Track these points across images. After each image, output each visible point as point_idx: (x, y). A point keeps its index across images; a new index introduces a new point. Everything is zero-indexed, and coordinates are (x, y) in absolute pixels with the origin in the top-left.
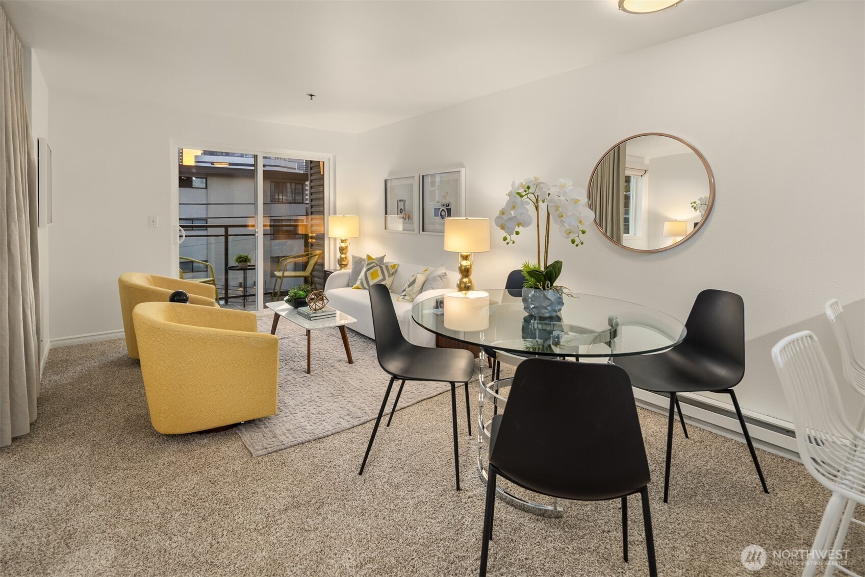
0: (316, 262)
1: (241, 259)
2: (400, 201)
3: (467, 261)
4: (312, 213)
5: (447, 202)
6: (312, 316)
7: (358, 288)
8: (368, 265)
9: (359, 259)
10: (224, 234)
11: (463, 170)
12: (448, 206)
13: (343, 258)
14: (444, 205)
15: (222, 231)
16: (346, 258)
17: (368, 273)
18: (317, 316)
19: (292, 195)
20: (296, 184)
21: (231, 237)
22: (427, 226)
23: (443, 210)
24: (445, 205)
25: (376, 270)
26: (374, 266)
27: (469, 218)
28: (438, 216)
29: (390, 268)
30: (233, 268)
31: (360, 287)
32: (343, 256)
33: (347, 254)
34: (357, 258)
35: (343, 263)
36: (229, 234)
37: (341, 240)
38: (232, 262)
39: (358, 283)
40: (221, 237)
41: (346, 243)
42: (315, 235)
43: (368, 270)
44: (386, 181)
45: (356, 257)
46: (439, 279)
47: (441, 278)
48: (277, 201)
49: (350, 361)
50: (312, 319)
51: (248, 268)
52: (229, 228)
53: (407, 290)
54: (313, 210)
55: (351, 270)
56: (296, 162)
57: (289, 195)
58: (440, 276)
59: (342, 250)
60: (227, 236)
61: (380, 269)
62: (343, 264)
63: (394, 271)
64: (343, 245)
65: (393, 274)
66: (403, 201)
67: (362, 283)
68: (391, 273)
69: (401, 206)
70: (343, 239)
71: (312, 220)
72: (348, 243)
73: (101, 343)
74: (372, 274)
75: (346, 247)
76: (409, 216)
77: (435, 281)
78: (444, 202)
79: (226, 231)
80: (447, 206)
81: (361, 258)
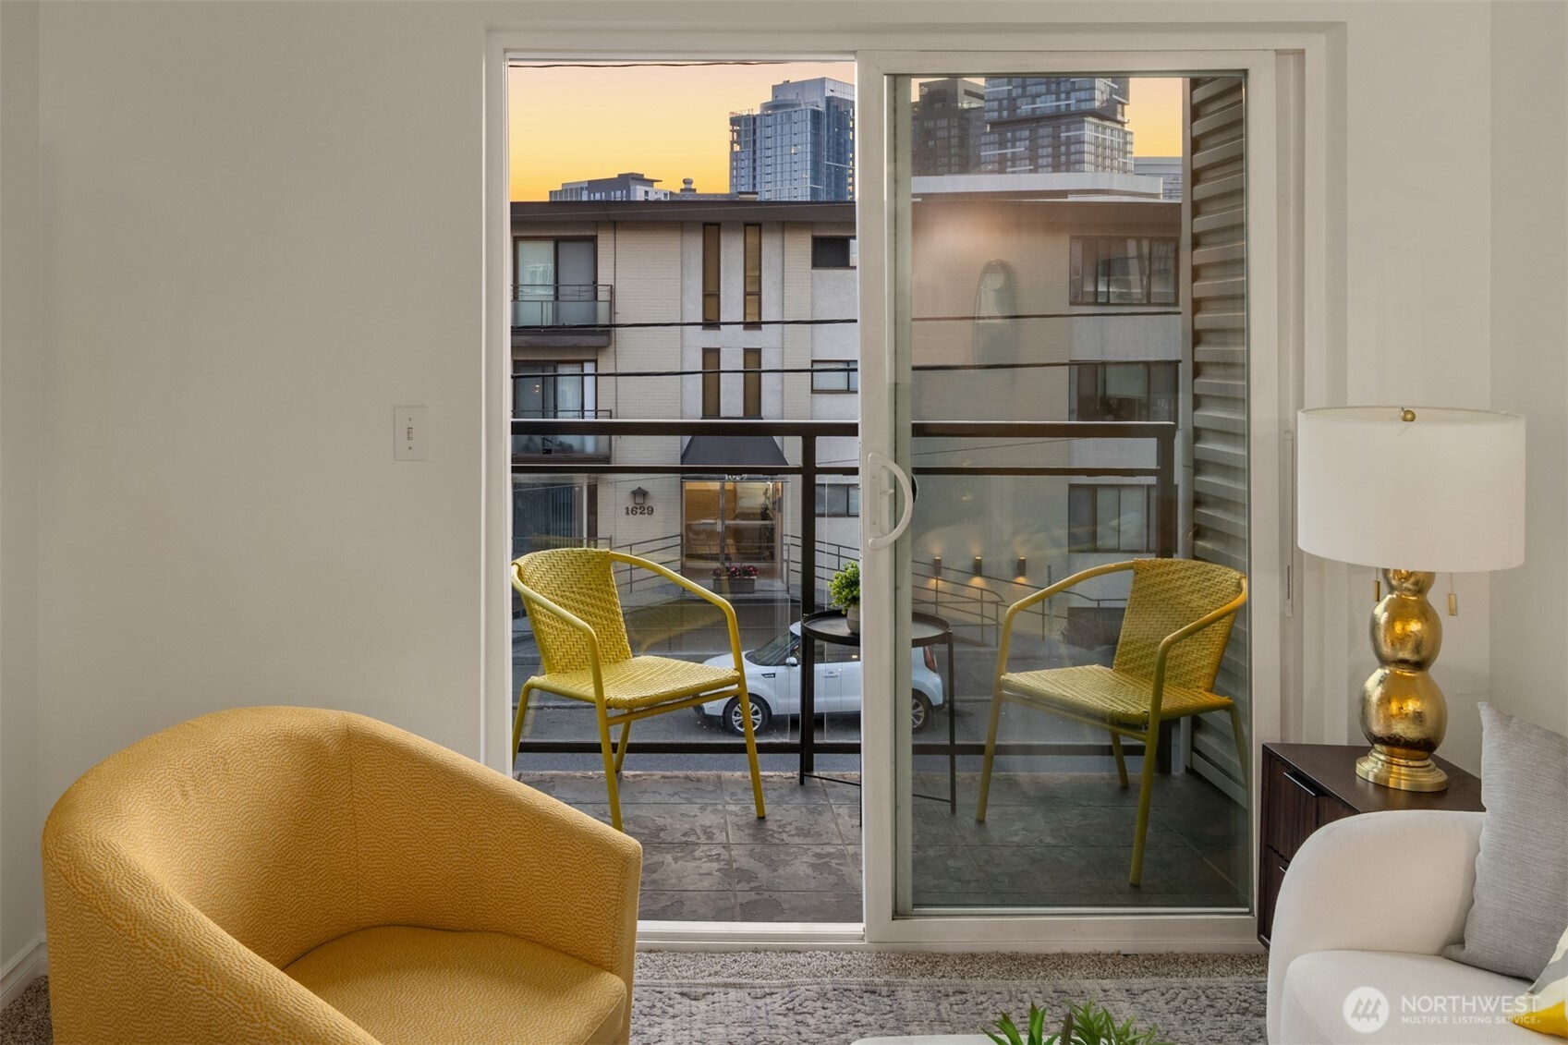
19: (1141, 280)
20: (1152, 240)
48: (1091, 299)
56: (1159, 175)
57: (1134, 277)
60: (809, 471)
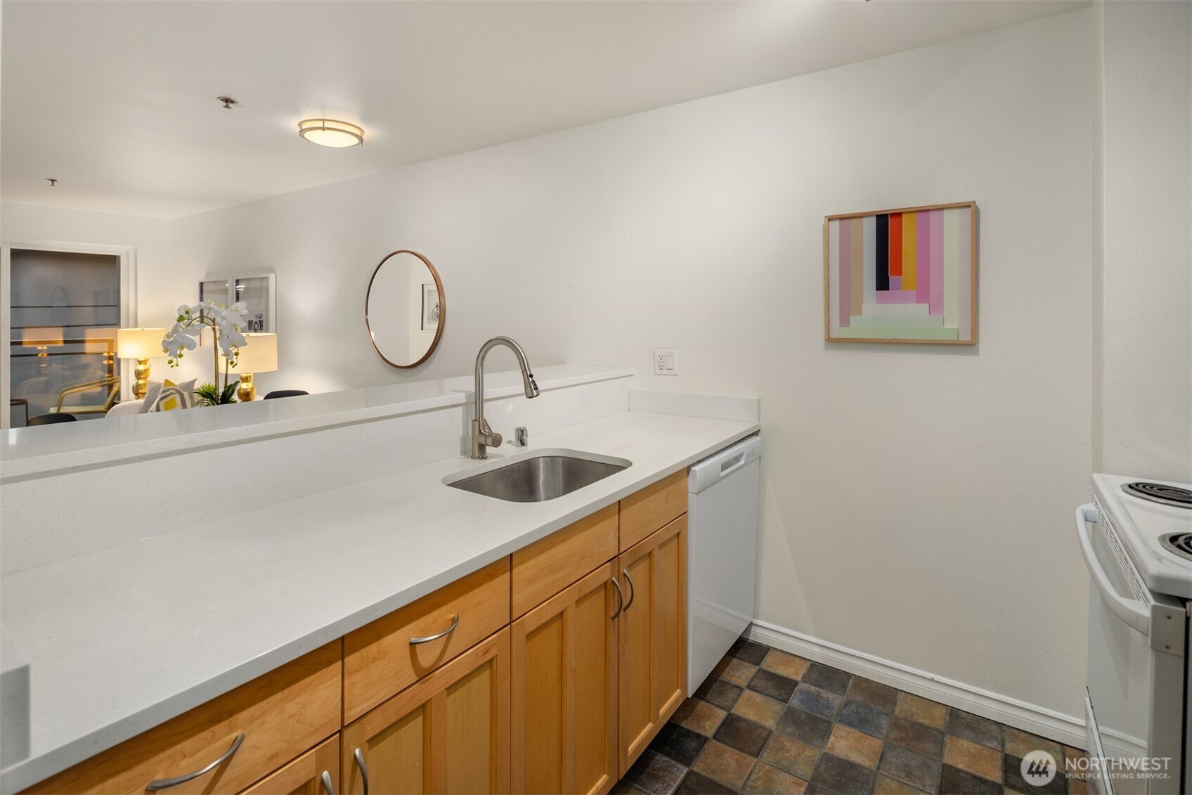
3: (248, 383)
5: (260, 313)
8: (163, 392)
9: (157, 385)
11: (272, 277)
12: (260, 318)
13: (139, 385)
16: (142, 385)
23: (256, 323)
25: (174, 399)
26: (172, 393)
32: (141, 382)
33: (147, 379)
34: (154, 385)
35: (140, 391)
37: (138, 361)
41: (146, 364)
43: (161, 399)
44: (202, 284)
45: (154, 383)
59: (138, 374)
62: (141, 394)
64: (141, 367)
68: (196, 401)
70: (141, 359)
72: (148, 364)
74: (166, 404)
75: (146, 370)
78: (257, 313)
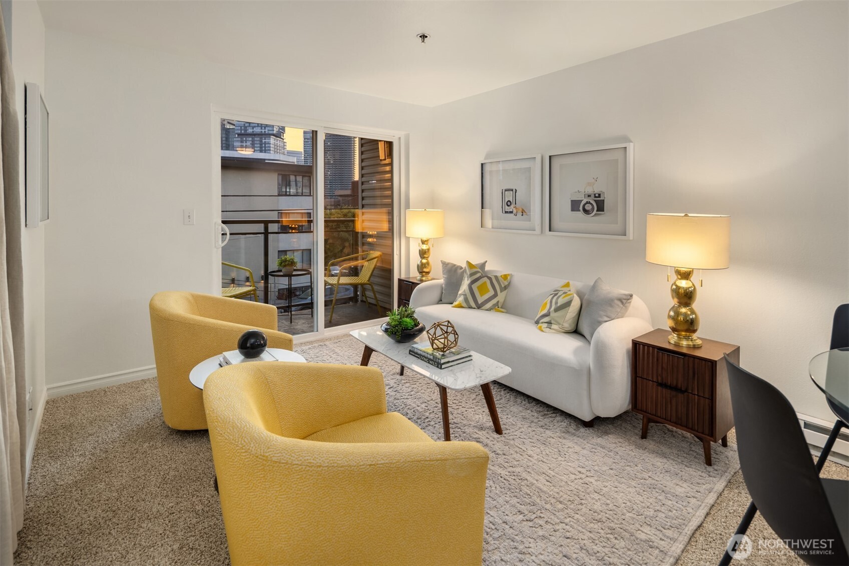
0: (376, 265)
1: (287, 263)
2: (506, 190)
4: (363, 206)
5: (597, 191)
6: (443, 361)
7: (460, 306)
8: (472, 275)
9: (453, 266)
10: (263, 231)
11: (631, 147)
12: (599, 197)
13: (425, 264)
14: (589, 196)
15: (260, 228)
16: (428, 263)
17: (474, 286)
18: (448, 362)
20: (303, 176)
21: (272, 235)
22: (555, 224)
23: (588, 203)
24: (593, 196)
25: (485, 283)
26: (480, 277)
27: (690, 215)
28: (579, 211)
29: (500, 279)
30: (273, 274)
31: (464, 305)
32: (424, 261)
33: (429, 259)
34: (450, 266)
35: (425, 270)
36: (269, 231)
37: (422, 241)
38: (273, 265)
39: (460, 300)
40: (260, 235)
41: (427, 244)
42: (376, 233)
43: (472, 282)
44: (482, 165)
45: (448, 264)
46: (619, 303)
47: (622, 303)
49: (498, 430)
50: (443, 366)
51: (294, 273)
52: (269, 224)
53: (553, 314)
54: (365, 202)
55: (441, 281)
58: (620, 300)
59: (423, 254)
60: (266, 233)
61: (489, 281)
62: (424, 272)
63: (506, 283)
64: (425, 247)
65: (506, 288)
66: (512, 190)
67: (466, 300)
68: (503, 286)
69: (509, 196)
70: (425, 239)
71: (363, 215)
72: (430, 244)
73: (119, 387)
74: (479, 288)
75: (428, 250)
76: (523, 210)
77: (611, 306)
79: (266, 228)
80: (595, 197)
81: (455, 265)
